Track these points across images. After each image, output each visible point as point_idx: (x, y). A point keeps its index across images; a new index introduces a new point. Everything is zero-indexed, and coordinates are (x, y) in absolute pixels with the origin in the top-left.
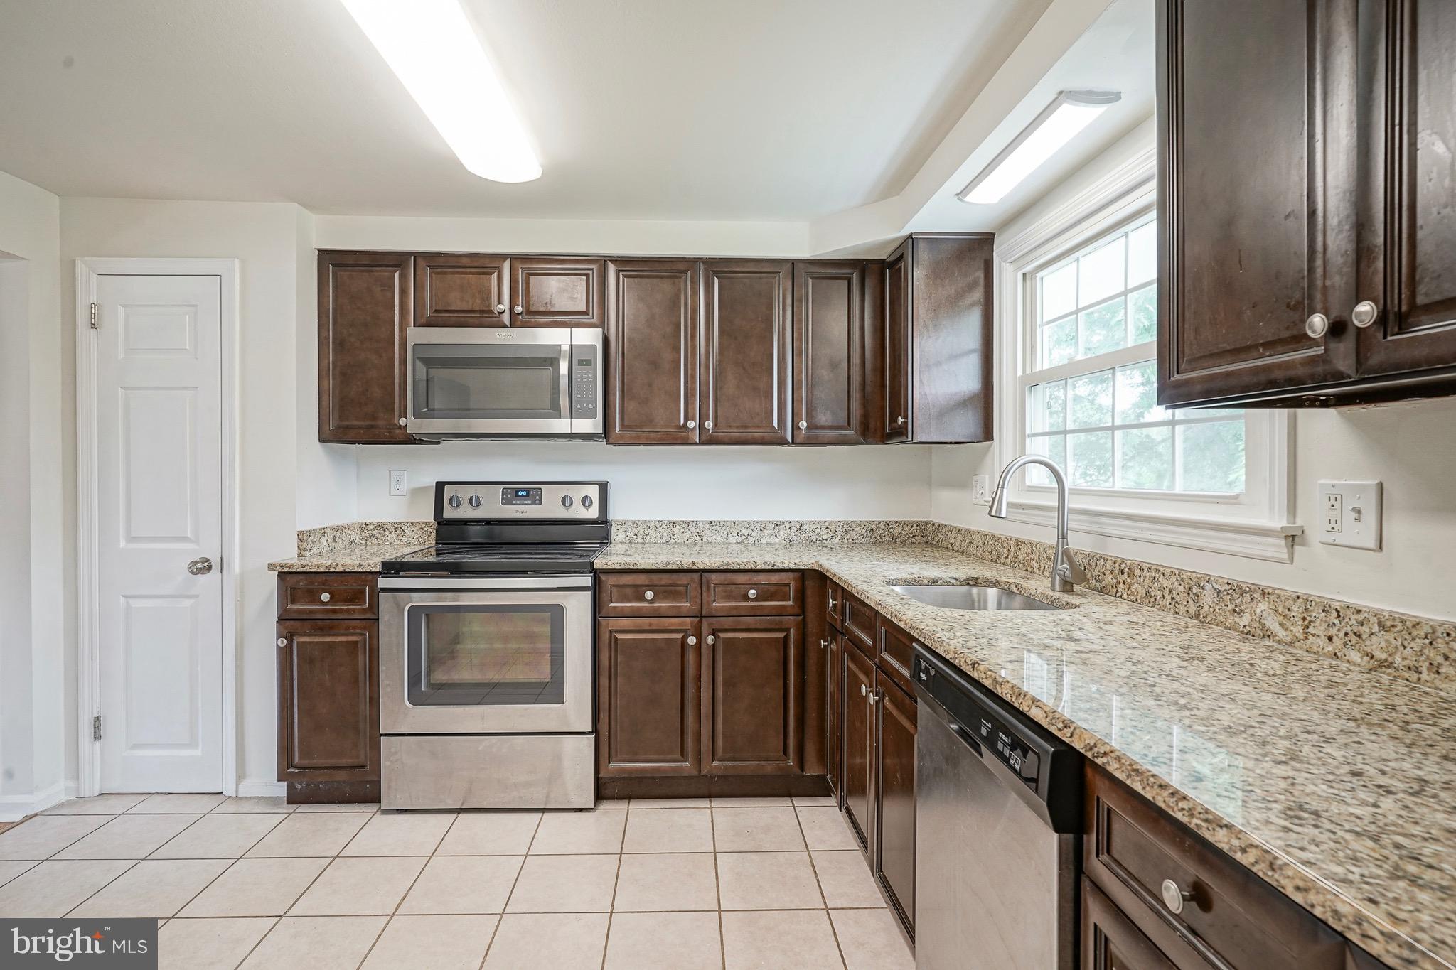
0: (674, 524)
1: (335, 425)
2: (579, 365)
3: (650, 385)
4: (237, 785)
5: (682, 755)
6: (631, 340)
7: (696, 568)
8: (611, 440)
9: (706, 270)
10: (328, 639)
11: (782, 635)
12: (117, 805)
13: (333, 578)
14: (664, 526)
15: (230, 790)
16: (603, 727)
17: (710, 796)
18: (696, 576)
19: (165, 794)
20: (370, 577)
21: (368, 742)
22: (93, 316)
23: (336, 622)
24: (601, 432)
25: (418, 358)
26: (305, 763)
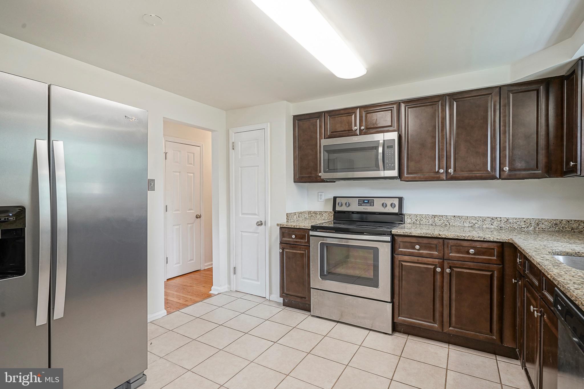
0: (435, 216)
1: (299, 176)
2: (387, 148)
3: (421, 154)
4: (269, 296)
5: (434, 320)
6: (411, 136)
7: (441, 237)
8: (402, 179)
9: (449, 99)
10: (294, 251)
11: (489, 273)
12: (239, 295)
13: (295, 230)
14: (430, 217)
15: (268, 298)
16: (396, 301)
17: (449, 343)
18: (441, 241)
19: (251, 294)
20: (307, 231)
21: (307, 290)
22: (233, 146)
23: (297, 246)
24: (397, 176)
25: (325, 150)
26: (288, 293)
